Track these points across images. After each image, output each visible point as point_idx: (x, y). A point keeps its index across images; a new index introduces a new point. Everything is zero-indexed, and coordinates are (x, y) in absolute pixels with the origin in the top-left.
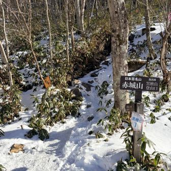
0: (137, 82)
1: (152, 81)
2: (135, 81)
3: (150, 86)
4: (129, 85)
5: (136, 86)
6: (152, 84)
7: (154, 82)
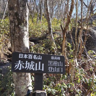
0: (37, 61)
1: (55, 60)
2: (33, 60)
3: (54, 67)
4: (25, 66)
5: (34, 67)
6: (55, 63)
7: (58, 61)
